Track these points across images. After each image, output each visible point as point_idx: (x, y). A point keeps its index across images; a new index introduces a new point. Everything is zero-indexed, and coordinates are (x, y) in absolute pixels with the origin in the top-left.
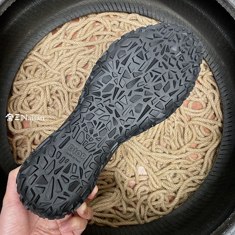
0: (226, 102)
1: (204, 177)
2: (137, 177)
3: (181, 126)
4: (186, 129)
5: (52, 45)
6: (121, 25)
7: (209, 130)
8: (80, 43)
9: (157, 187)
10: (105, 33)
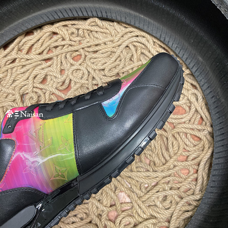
0: (211, 101)
1: (200, 196)
2: (118, 206)
3: (163, 137)
4: (169, 139)
5: (3, 62)
6: (81, 32)
7: (199, 137)
8: (35, 57)
9: (144, 216)
10: (62, 43)
